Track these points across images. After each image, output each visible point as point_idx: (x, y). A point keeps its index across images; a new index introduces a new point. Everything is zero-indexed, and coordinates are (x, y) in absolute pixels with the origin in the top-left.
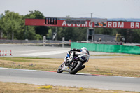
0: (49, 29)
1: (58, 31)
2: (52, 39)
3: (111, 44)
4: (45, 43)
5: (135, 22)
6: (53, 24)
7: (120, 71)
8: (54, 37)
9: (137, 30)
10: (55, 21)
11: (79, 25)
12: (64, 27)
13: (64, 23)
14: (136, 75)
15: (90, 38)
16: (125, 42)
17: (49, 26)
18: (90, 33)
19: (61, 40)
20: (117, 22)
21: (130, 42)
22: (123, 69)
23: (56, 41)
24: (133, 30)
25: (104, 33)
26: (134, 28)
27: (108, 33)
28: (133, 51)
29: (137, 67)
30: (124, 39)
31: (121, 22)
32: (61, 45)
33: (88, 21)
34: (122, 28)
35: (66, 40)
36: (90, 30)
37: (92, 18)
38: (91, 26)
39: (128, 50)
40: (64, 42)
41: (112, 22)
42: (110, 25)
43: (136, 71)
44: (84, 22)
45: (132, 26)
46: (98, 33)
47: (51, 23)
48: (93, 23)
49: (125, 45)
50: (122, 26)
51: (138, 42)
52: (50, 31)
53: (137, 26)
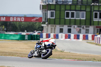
5: (13, 17)
9: (15, 22)
14: (15, 55)
20: (1, 17)
21: (10, 31)
24: (12, 23)
26: (13, 21)
29: (16, 49)
31: (3, 17)
34: (4, 21)
39: (8, 37)
43: (14, 52)
45: (11, 19)
50: (3, 19)
51: (15, 31)
53: (15, 19)
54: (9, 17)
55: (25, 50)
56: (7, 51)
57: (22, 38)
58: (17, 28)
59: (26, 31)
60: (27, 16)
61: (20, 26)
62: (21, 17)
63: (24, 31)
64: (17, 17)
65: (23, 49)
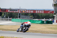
0: (3, 13)
1: (6, 14)
2: (4, 17)
3: (28, 19)
4: (1, 19)
5: (38, 11)
6: (4, 11)
7: (32, 31)
8: (5, 16)
9: (38, 14)
10: (5, 10)
11: (15, 12)
12: (9, 12)
13: (9, 11)
14: (38, 32)
15: (19, 17)
16: (34, 19)
17: (3, 12)
18: (19, 15)
19: (8, 18)
20: (31, 10)
21: (36, 19)
22: (33, 30)
23: (6, 18)
24: (37, 14)
25: (25, 15)
26: (37, 13)
27: (27, 15)
28: (37, 22)
29: (39, 29)
30: (33, 17)
31: (32, 10)
32: (7, 20)
33: (19, 10)
35: (9, 18)
36: (19, 14)
37: (20, 9)
38: (20, 12)
39: (35, 22)
40: (9, 19)
41: (29, 10)
42: (27, 12)
43: (38, 30)
44: (17, 10)
45: (36, 12)
46: (23, 15)
47: (3, 11)
48: (21, 11)
49: (34, 20)
50: (32, 12)
51: (39, 19)
52: (3, 14)
53: (39, 12)
54: (35, 11)
55: (44, 29)
56: (34, 30)
57: (43, 23)
58: (40, 17)
59: (44, 18)
60: (45, 10)
61: (41, 16)
62: (42, 11)
63: (43, 19)
64: (40, 11)
65: (43, 29)
